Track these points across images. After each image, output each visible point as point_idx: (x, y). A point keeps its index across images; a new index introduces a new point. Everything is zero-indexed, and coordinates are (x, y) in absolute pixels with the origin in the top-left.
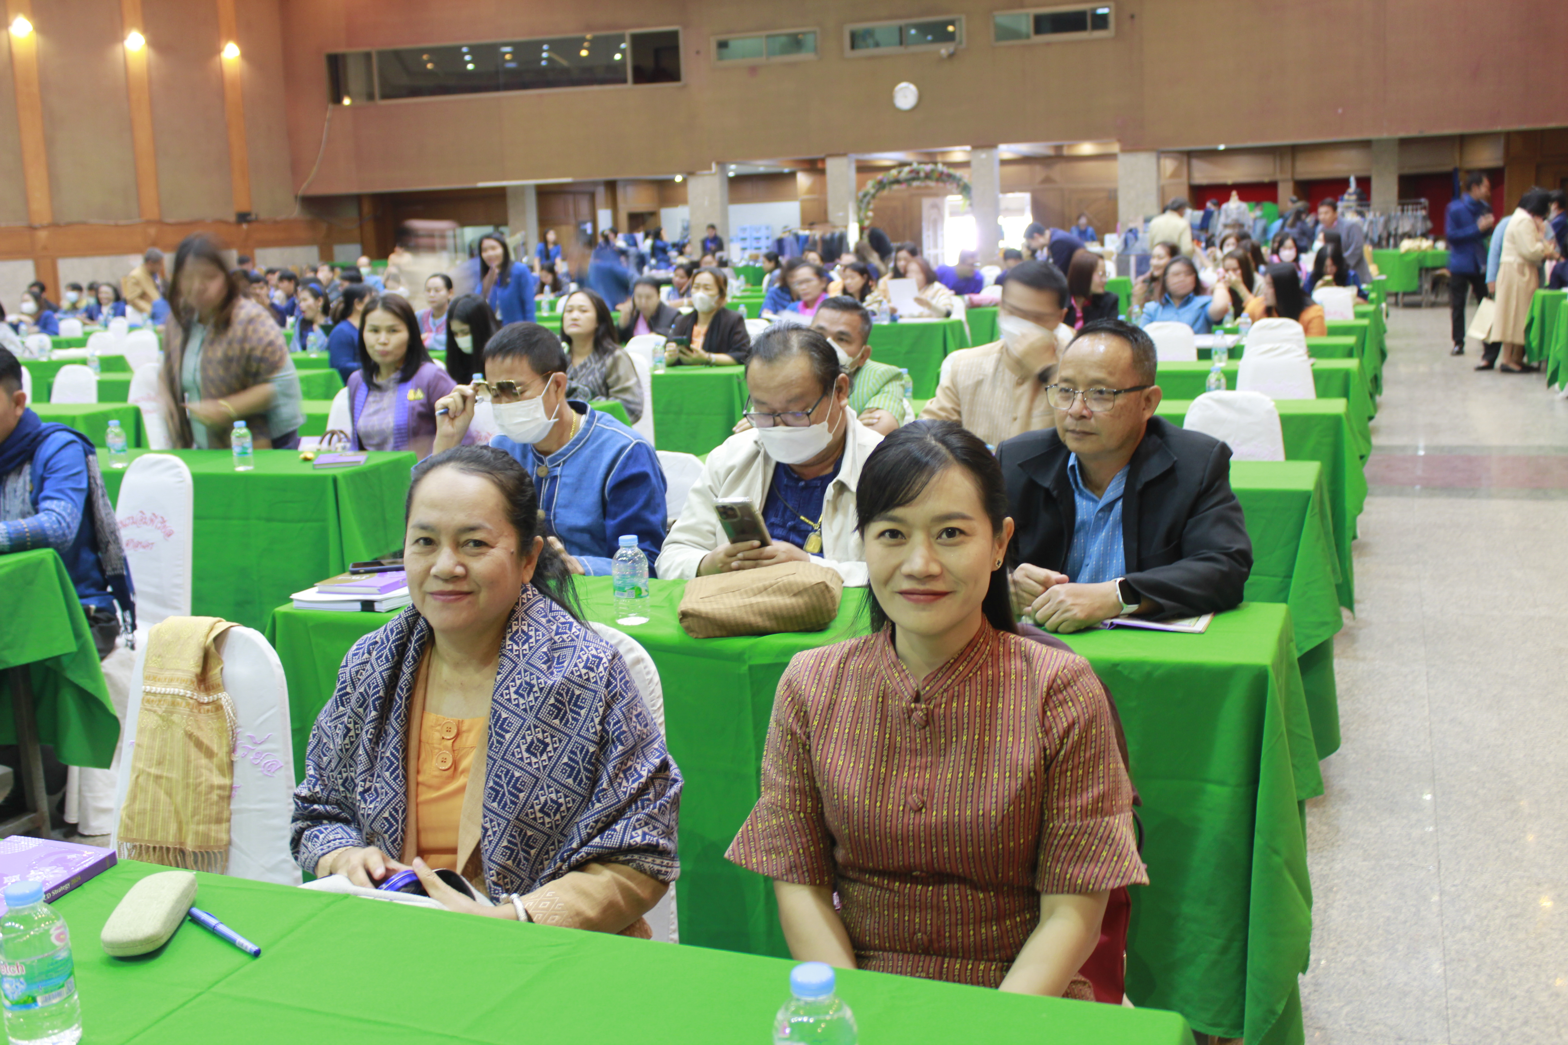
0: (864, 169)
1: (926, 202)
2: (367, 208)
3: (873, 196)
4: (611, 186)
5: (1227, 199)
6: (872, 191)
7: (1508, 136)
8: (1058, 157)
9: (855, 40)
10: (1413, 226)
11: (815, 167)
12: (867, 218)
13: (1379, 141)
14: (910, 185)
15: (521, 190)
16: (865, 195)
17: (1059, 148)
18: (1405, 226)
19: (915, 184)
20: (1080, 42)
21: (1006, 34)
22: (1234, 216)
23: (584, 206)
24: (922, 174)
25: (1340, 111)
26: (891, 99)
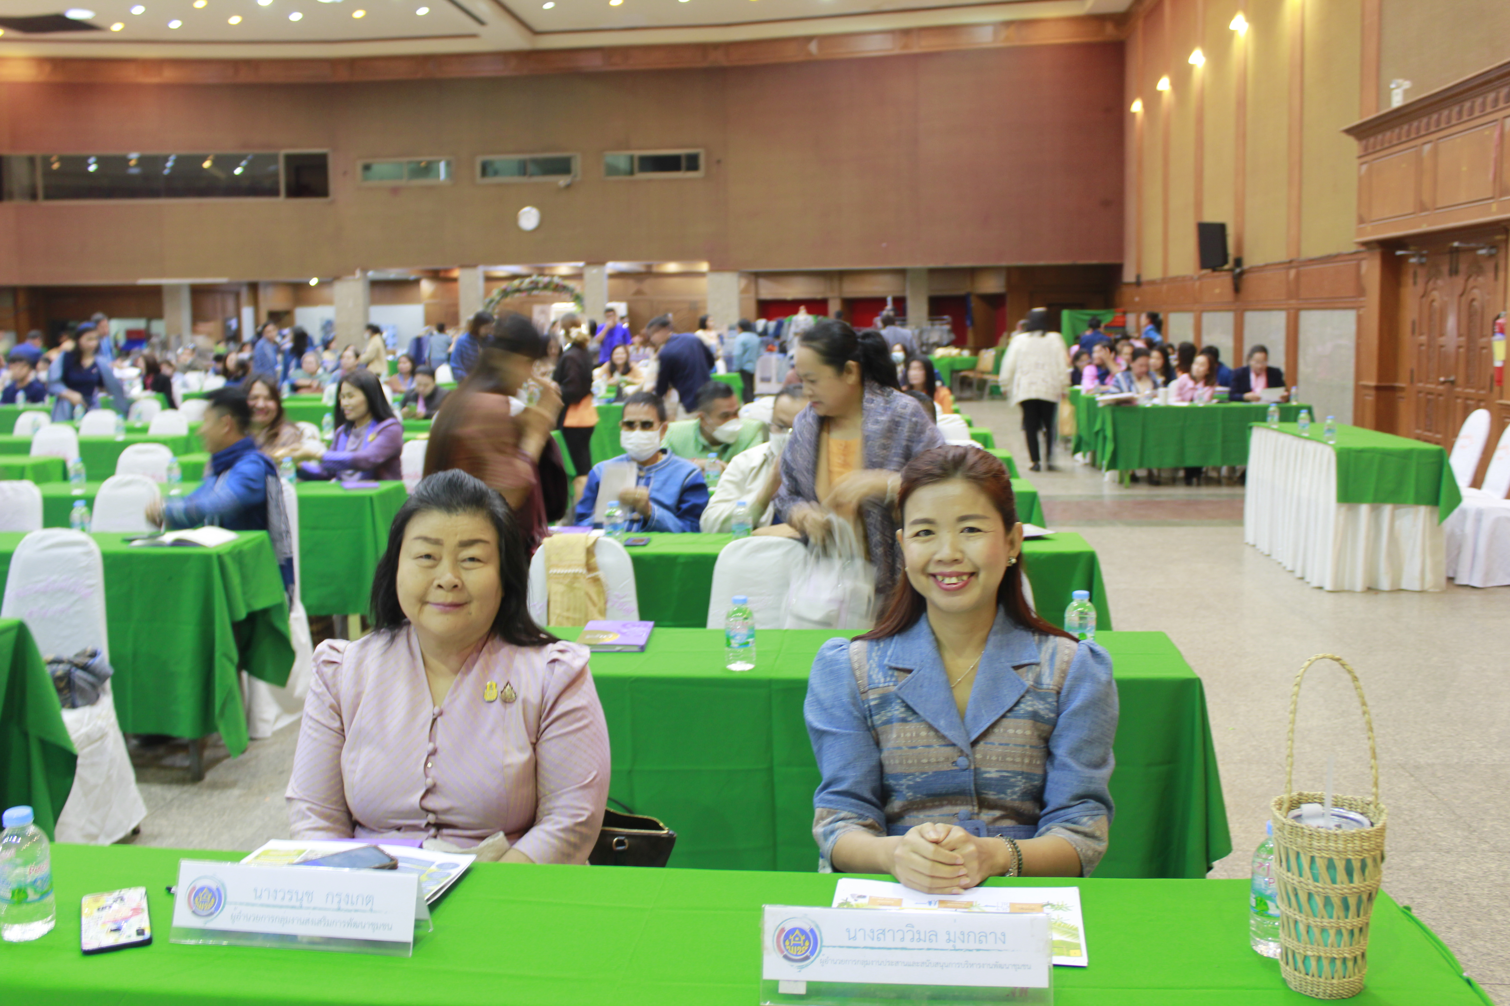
0: (489, 279)
1: (537, 309)
2: (22, 299)
3: (498, 302)
4: (254, 287)
5: (796, 312)
6: (497, 298)
7: (1010, 270)
8: (648, 274)
9: (486, 168)
10: (942, 338)
11: (438, 276)
13: (912, 270)
14: (529, 294)
15: (176, 288)
16: (491, 301)
17: (649, 267)
18: (934, 337)
19: (535, 292)
20: (676, 180)
21: (612, 170)
22: (802, 325)
23: (230, 305)
24: (541, 285)
25: (884, 245)
26: (515, 219)
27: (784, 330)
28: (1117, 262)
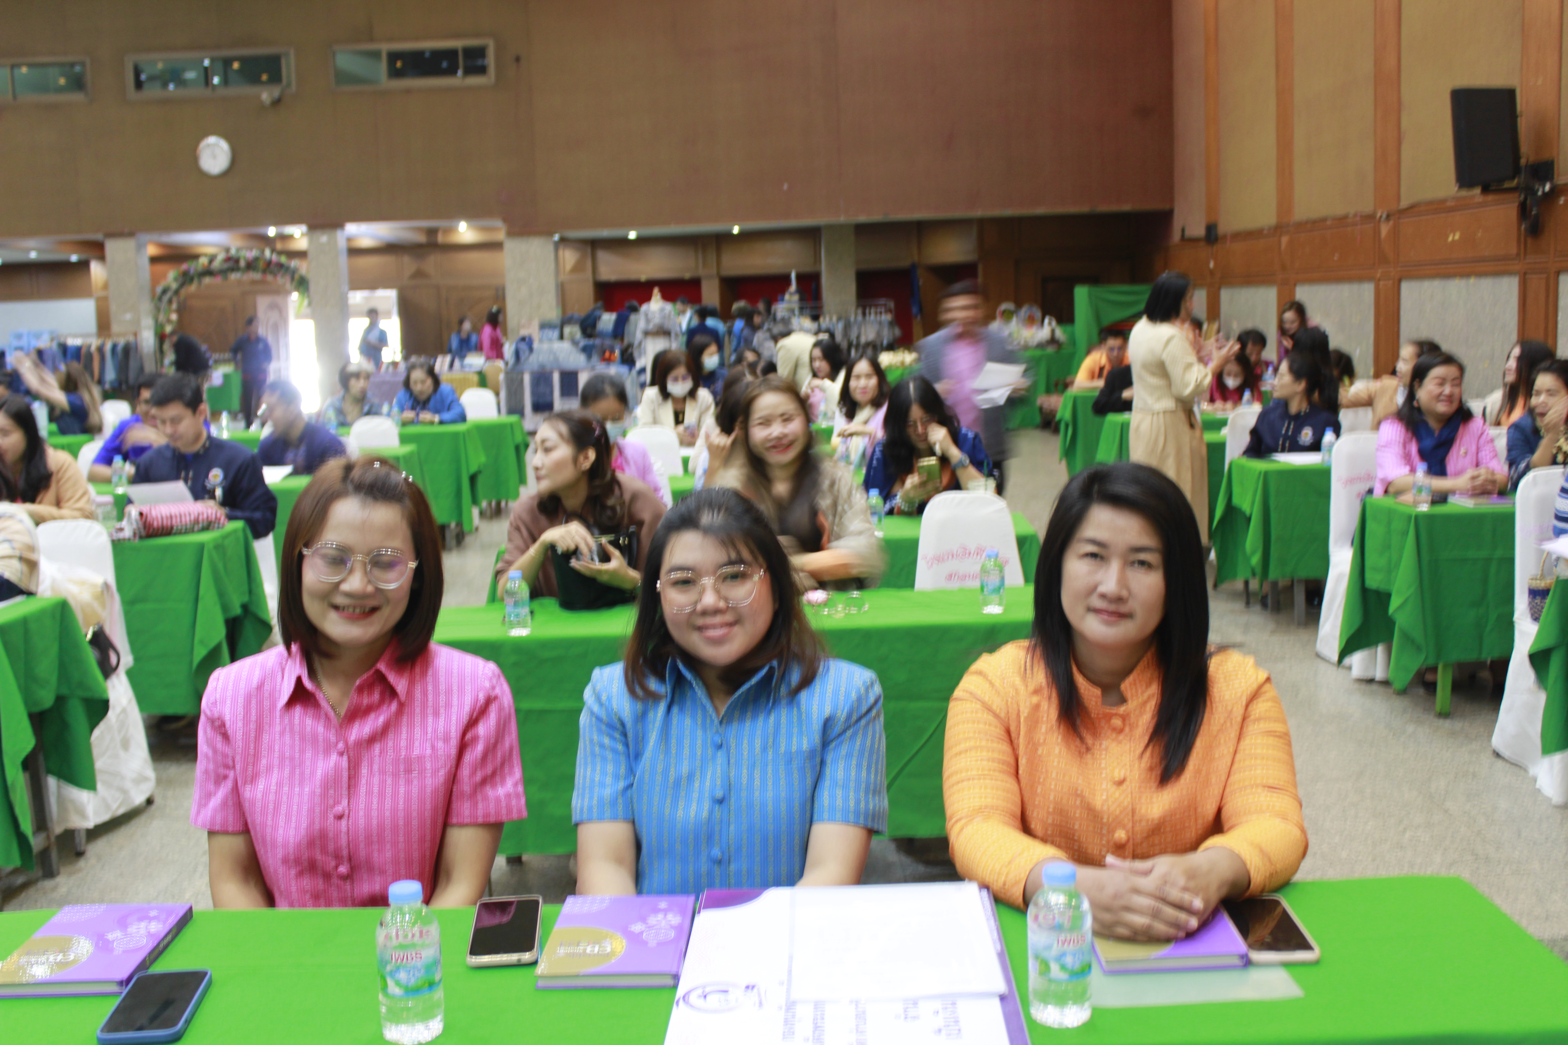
0: (160, 256)
1: (262, 303)
3: (176, 293)
5: (648, 298)
6: (174, 286)
7: (982, 224)
8: (432, 245)
9: (140, 76)
10: (879, 334)
12: (169, 321)
13: (831, 227)
14: (226, 278)
16: (165, 291)
17: (431, 232)
18: (869, 334)
19: (234, 276)
20: (451, 90)
22: (656, 320)
24: (242, 264)
25: (785, 187)
26: (195, 159)
27: (629, 328)
28: (1167, 207)
